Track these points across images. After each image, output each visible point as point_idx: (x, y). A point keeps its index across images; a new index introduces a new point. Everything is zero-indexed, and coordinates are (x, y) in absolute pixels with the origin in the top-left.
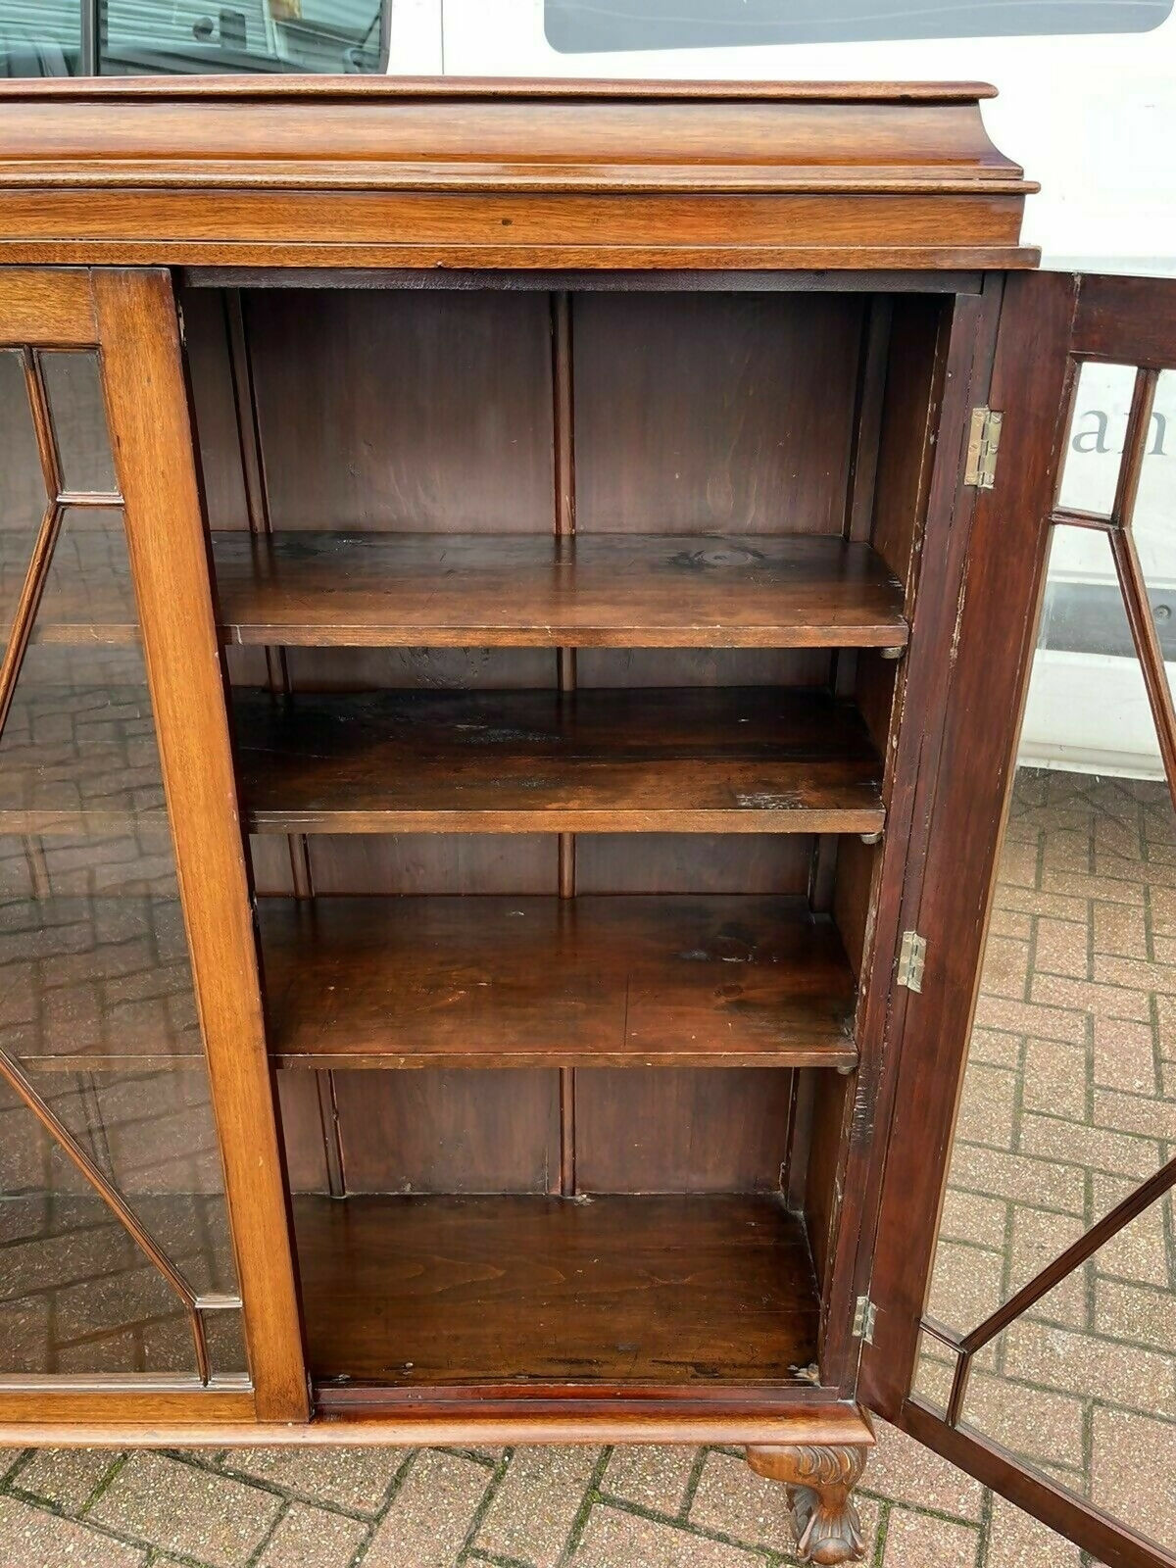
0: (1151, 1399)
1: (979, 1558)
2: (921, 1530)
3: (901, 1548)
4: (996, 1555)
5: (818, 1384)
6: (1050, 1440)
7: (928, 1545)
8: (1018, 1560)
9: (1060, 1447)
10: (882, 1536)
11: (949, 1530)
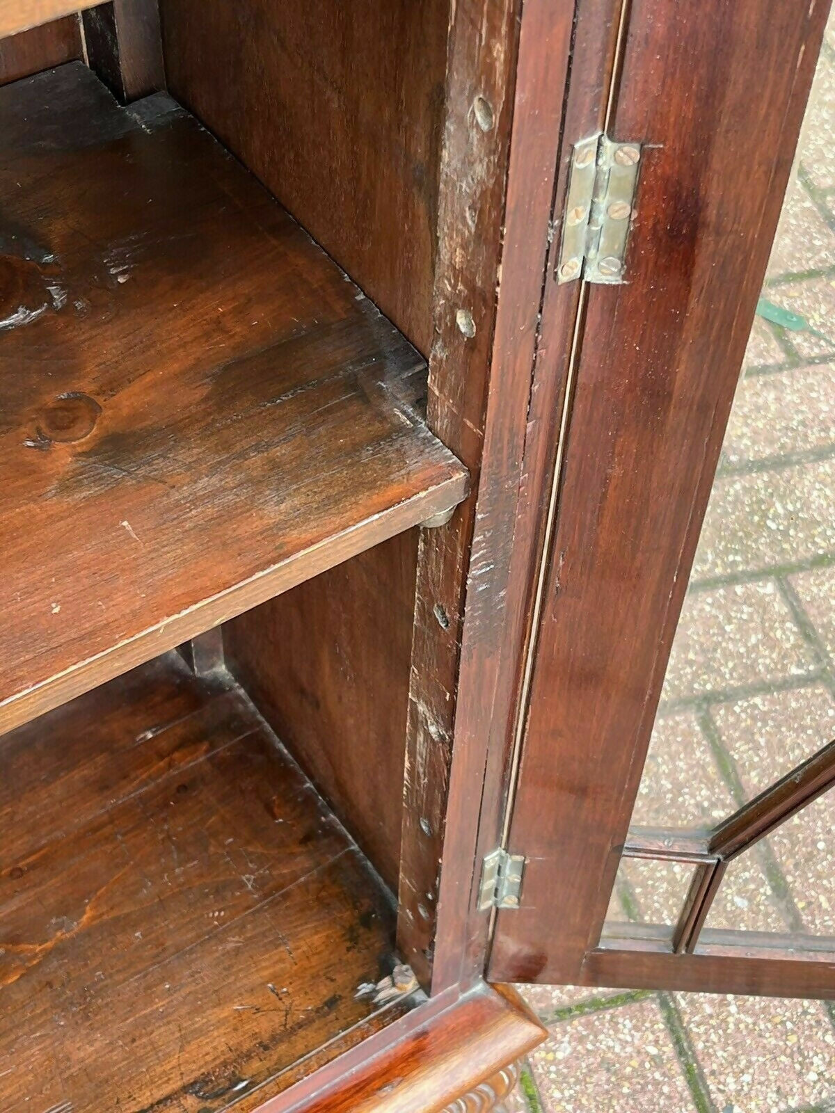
0: (774, 656)
1: (677, 1042)
2: (580, 1048)
3: (567, 1093)
4: (698, 1025)
5: (420, 996)
6: (681, 795)
7: (600, 1065)
8: (730, 1014)
9: (699, 798)
10: (530, 1091)
11: (617, 1023)
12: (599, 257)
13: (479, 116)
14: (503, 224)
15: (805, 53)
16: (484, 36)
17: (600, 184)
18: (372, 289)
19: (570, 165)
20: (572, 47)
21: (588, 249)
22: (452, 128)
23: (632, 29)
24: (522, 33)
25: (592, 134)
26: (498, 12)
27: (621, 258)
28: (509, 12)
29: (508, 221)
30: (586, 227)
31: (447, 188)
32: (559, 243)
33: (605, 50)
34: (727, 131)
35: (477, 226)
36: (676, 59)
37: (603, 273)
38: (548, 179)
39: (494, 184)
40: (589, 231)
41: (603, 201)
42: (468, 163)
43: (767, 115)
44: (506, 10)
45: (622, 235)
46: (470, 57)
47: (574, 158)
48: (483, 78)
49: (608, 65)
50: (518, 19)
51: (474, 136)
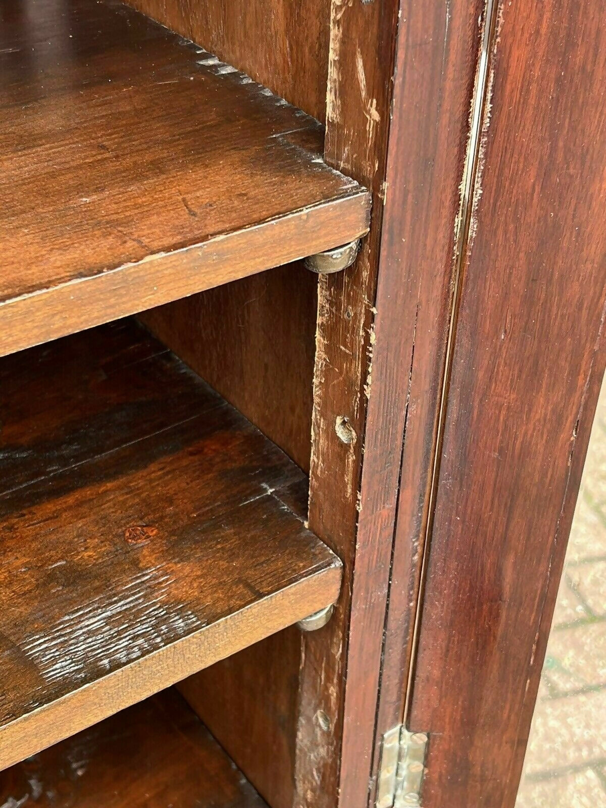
12: (404, 793)
13: (321, 721)
14: (338, 786)
15: (530, 684)
16: (323, 679)
17: (402, 754)
18: (251, 775)
19: (382, 747)
20: (380, 685)
21: (396, 790)
22: (304, 722)
23: (417, 673)
24: (347, 686)
25: (396, 726)
26: (331, 670)
27: (419, 793)
28: (338, 674)
29: (342, 785)
30: (394, 777)
31: (301, 753)
32: (377, 788)
33: (401, 682)
34: (483, 726)
35: (321, 782)
36: (447, 689)
37: (407, 802)
38: (367, 757)
39: (332, 762)
40: (396, 780)
41: (404, 764)
42: (314, 745)
43: (509, 717)
44: (336, 672)
45: (419, 780)
46: (314, 686)
47: (384, 742)
48: (323, 701)
49: (403, 690)
50: (344, 678)
51: (319, 733)
